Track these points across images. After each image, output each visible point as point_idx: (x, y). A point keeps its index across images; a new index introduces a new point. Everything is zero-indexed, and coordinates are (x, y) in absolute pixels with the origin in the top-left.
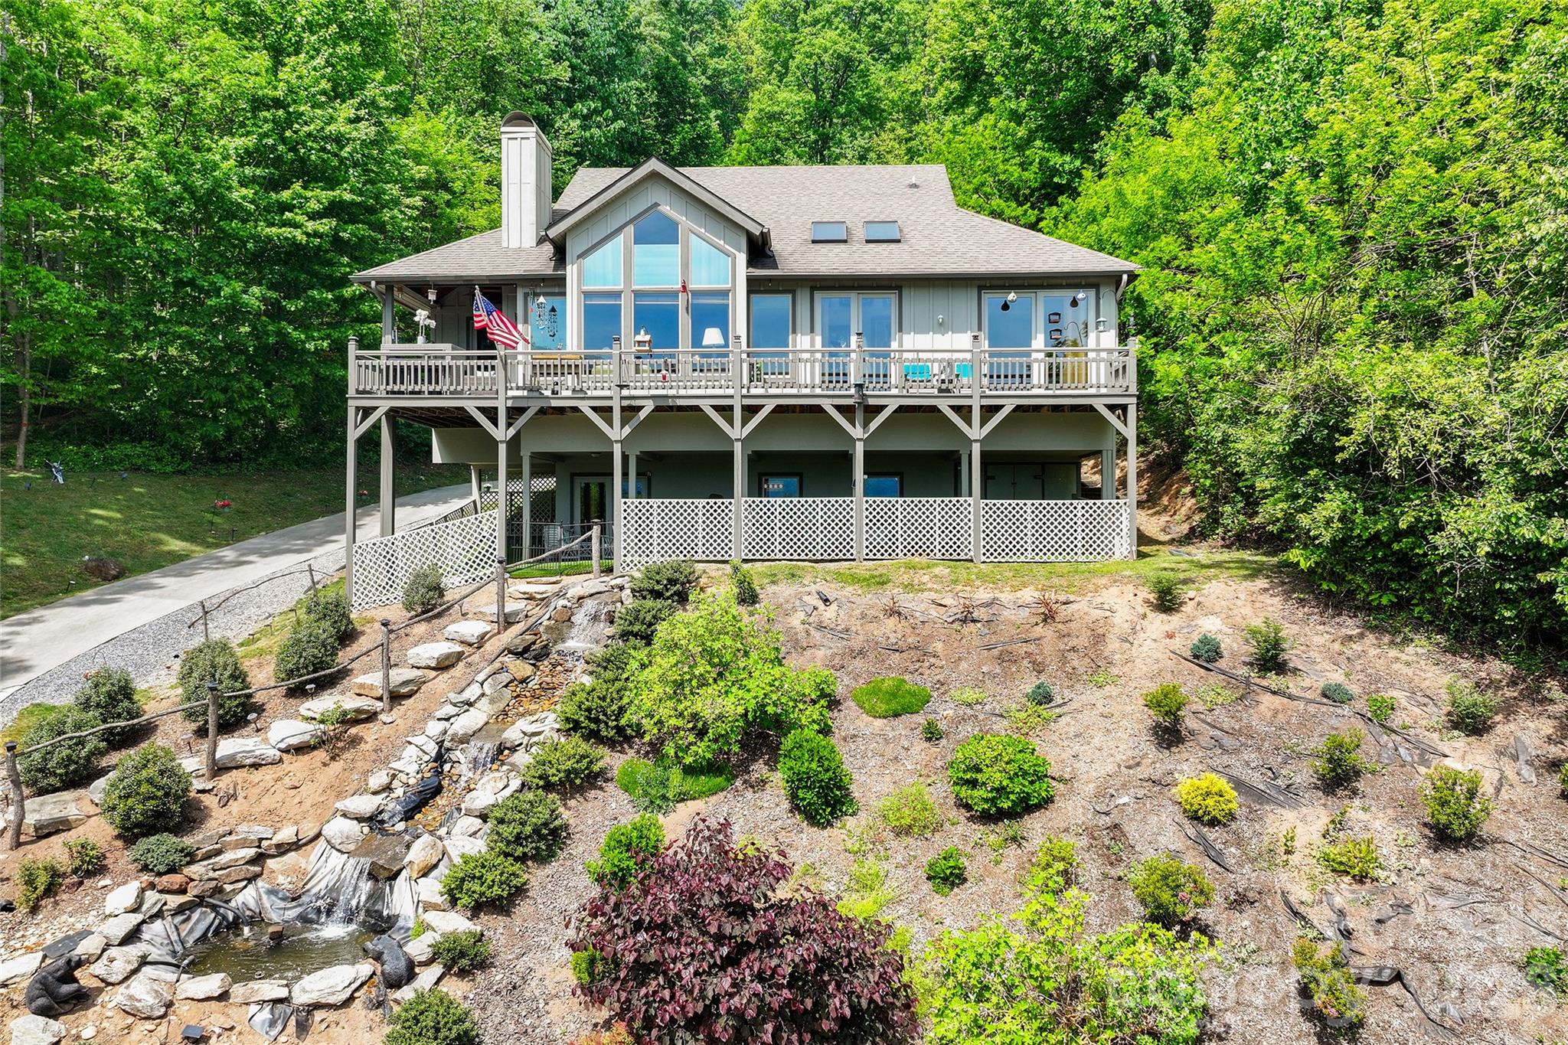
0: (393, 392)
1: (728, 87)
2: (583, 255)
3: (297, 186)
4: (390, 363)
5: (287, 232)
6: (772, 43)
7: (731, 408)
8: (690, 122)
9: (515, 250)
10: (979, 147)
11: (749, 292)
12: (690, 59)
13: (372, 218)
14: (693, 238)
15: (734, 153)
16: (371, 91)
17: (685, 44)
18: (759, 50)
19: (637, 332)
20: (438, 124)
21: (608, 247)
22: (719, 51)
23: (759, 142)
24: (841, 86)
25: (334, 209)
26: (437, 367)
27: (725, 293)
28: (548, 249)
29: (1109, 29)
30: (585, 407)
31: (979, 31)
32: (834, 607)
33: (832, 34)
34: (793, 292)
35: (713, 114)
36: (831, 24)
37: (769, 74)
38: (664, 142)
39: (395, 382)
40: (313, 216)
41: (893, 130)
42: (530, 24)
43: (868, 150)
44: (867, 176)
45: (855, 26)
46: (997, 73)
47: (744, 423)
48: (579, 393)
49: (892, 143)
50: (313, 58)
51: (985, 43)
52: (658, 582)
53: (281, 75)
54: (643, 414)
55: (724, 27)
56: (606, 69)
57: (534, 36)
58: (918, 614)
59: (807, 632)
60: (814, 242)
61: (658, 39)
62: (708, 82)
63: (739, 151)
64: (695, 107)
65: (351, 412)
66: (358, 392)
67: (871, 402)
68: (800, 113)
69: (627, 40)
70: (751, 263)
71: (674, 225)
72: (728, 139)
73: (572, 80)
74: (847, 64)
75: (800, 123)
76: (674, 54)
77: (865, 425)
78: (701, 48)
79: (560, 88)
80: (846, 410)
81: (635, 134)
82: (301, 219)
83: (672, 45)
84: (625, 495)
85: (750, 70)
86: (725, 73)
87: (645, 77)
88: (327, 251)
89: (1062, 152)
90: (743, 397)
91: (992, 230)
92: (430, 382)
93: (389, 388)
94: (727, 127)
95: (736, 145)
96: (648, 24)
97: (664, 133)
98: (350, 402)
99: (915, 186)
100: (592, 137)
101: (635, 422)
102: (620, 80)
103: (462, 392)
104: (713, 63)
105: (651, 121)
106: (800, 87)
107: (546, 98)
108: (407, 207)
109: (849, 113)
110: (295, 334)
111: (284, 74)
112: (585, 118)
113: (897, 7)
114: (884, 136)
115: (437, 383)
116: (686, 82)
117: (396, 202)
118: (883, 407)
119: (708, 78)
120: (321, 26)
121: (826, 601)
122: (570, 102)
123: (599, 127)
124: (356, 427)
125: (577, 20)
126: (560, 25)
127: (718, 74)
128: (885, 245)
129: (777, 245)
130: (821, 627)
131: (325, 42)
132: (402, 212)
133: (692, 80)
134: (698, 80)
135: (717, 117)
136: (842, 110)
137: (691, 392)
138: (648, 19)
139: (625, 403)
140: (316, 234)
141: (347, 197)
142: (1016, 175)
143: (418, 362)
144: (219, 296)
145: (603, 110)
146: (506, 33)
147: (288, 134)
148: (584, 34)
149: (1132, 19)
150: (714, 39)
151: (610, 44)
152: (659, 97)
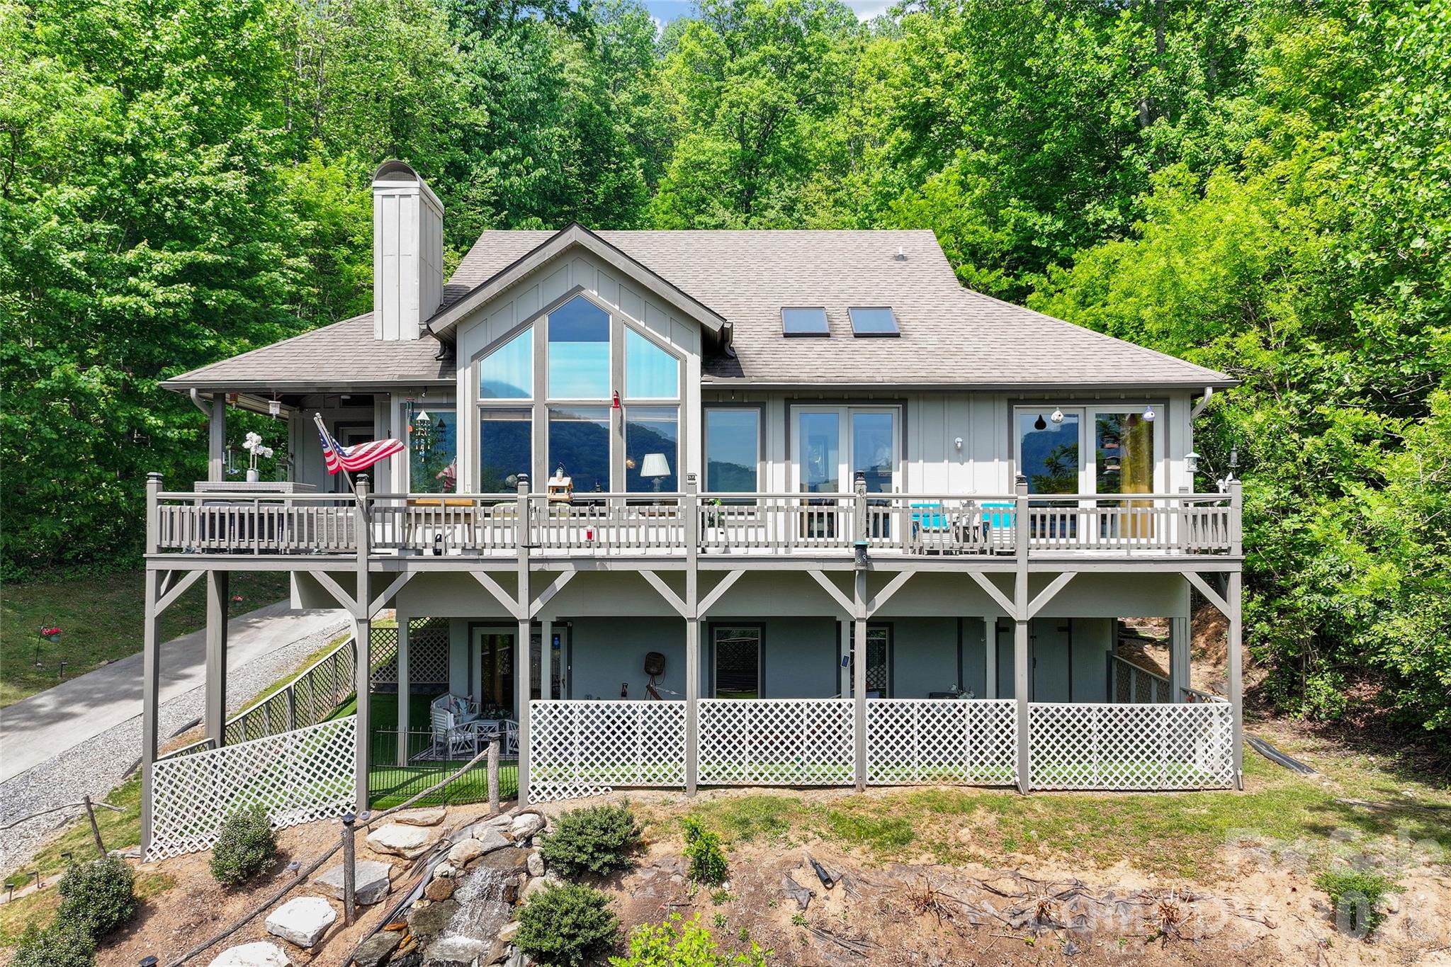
0: (210, 551)
1: (652, 136)
2: (478, 356)
3: (143, 246)
4: (206, 509)
5: (131, 301)
6: (696, 92)
7: (683, 574)
8: (615, 171)
9: (391, 343)
10: (943, 204)
11: (704, 405)
12: (613, 107)
13: (246, 282)
14: (629, 333)
15: (659, 202)
16: (247, 134)
17: (609, 92)
18: (683, 99)
19: (552, 473)
20: (337, 171)
21: (515, 343)
22: (643, 100)
23: (684, 192)
24: (766, 138)
25: (192, 273)
26: (271, 517)
27: (671, 408)
28: (434, 345)
29: (1106, 71)
30: (479, 572)
31: (933, 76)
32: (839, 891)
33: (760, 83)
34: (762, 406)
35: (637, 162)
36: (758, 73)
37: (695, 123)
38: (588, 192)
39: (212, 535)
40: (165, 281)
41: (818, 181)
42: (443, 64)
43: (795, 201)
44: (840, 245)
45: (782, 76)
46: (964, 122)
47: (701, 596)
48: (474, 552)
49: (820, 194)
50: (176, 93)
51: (940, 89)
52: (580, 849)
53: (131, 113)
54: (559, 583)
55: (648, 75)
56: (528, 115)
57: (450, 78)
58: (965, 909)
59: (803, 939)
60: (787, 336)
61: (580, 85)
62: (632, 131)
63: (664, 200)
64: (620, 155)
65: (150, 579)
66: (161, 549)
67: (878, 567)
68: (726, 163)
69: (549, 85)
70: (707, 367)
71: (604, 315)
72: (653, 189)
73: (491, 125)
74: (773, 114)
75: (725, 173)
76: (597, 102)
77: (869, 599)
78: (624, 97)
79: (478, 134)
80: (844, 580)
81: (557, 182)
82: (145, 286)
83: (596, 93)
84: (535, 693)
85: (674, 119)
86: (649, 121)
87: (567, 124)
88: (186, 322)
89: (1042, 209)
90: (698, 559)
91: (1014, 321)
92: (261, 536)
93: (205, 544)
94: (650, 177)
95: (661, 194)
96: (572, 71)
97: (589, 182)
98: (149, 565)
99: (902, 258)
100: (511, 186)
101: (548, 594)
102: (542, 126)
103: (308, 551)
104: (638, 111)
105: (574, 170)
106: (726, 137)
107: (465, 144)
108: (290, 268)
109: (776, 164)
110: (152, 420)
111: (136, 111)
112: (505, 165)
113: (825, 57)
114: (811, 186)
115: (271, 536)
116: (610, 129)
117: (277, 263)
118: (894, 574)
119: (632, 126)
120: (186, 58)
121: (827, 881)
122: (488, 149)
123: (519, 175)
124: (158, 597)
125: (497, 63)
126: (478, 68)
127: (641, 123)
128: (880, 341)
129: (739, 341)
130: (822, 930)
131: (190, 75)
132: (284, 275)
133: (617, 128)
134: (621, 129)
135: (641, 166)
136: (769, 160)
137: (625, 552)
138: (572, 65)
139: (535, 567)
140: (167, 303)
141: (209, 258)
142: (987, 236)
143: (245, 510)
144: (48, 377)
145: (524, 157)
146: (415, 72)
147: (141, 186)
148: (503, 77)
149: (1134, 60)
150: (636, 87)
151: (531, 89)
152: (582, 145)
